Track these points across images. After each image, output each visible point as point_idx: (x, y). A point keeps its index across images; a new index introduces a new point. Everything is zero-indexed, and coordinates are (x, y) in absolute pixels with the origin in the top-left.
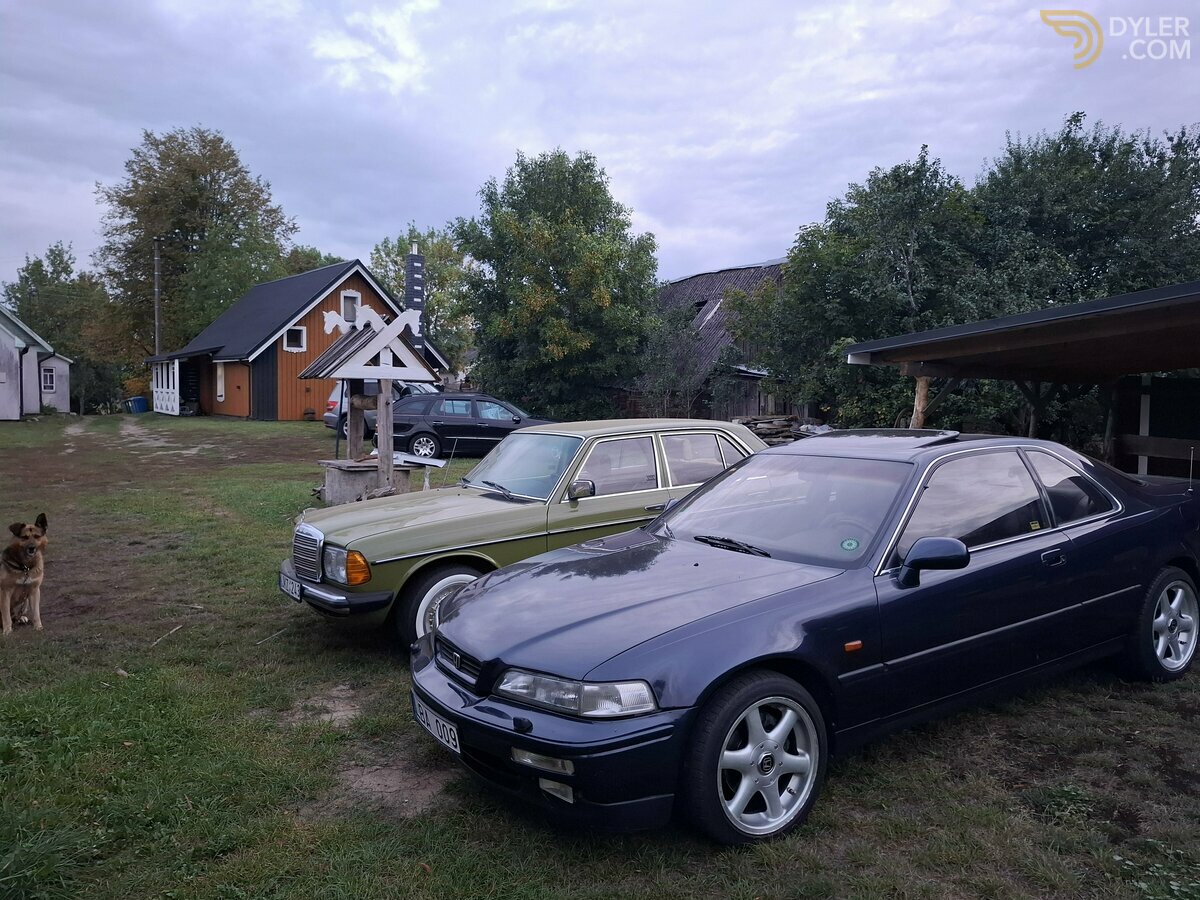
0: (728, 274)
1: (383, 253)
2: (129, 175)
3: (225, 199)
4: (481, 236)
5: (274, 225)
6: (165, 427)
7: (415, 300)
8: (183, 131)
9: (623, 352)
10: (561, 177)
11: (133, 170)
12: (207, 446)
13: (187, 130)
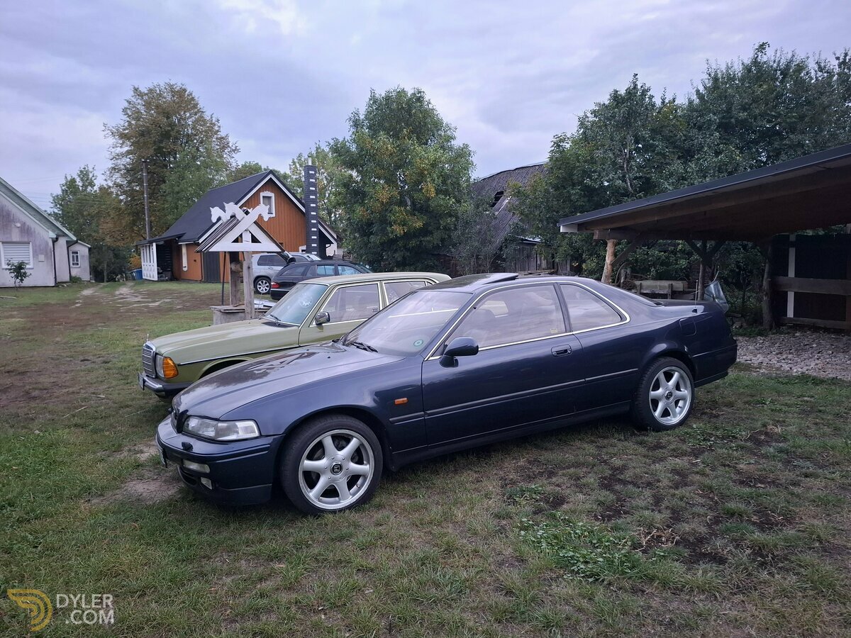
0: (521, 171)
1: (297, 165)
2: (125, 118)
3: (190, 131)
4: (348, 151)
5: (223, 148)
6: (144, 288)
7: (311, 197)
8: (159, 85)
9: (445, 228)
10: (400, 107)
11: (127, 114)
12: (166, 300)
13: (162, 85)
